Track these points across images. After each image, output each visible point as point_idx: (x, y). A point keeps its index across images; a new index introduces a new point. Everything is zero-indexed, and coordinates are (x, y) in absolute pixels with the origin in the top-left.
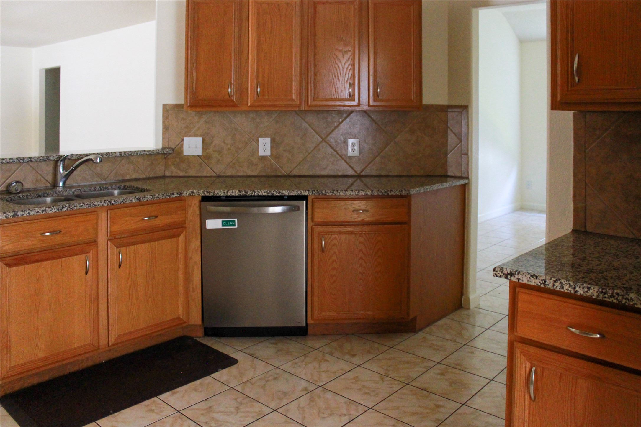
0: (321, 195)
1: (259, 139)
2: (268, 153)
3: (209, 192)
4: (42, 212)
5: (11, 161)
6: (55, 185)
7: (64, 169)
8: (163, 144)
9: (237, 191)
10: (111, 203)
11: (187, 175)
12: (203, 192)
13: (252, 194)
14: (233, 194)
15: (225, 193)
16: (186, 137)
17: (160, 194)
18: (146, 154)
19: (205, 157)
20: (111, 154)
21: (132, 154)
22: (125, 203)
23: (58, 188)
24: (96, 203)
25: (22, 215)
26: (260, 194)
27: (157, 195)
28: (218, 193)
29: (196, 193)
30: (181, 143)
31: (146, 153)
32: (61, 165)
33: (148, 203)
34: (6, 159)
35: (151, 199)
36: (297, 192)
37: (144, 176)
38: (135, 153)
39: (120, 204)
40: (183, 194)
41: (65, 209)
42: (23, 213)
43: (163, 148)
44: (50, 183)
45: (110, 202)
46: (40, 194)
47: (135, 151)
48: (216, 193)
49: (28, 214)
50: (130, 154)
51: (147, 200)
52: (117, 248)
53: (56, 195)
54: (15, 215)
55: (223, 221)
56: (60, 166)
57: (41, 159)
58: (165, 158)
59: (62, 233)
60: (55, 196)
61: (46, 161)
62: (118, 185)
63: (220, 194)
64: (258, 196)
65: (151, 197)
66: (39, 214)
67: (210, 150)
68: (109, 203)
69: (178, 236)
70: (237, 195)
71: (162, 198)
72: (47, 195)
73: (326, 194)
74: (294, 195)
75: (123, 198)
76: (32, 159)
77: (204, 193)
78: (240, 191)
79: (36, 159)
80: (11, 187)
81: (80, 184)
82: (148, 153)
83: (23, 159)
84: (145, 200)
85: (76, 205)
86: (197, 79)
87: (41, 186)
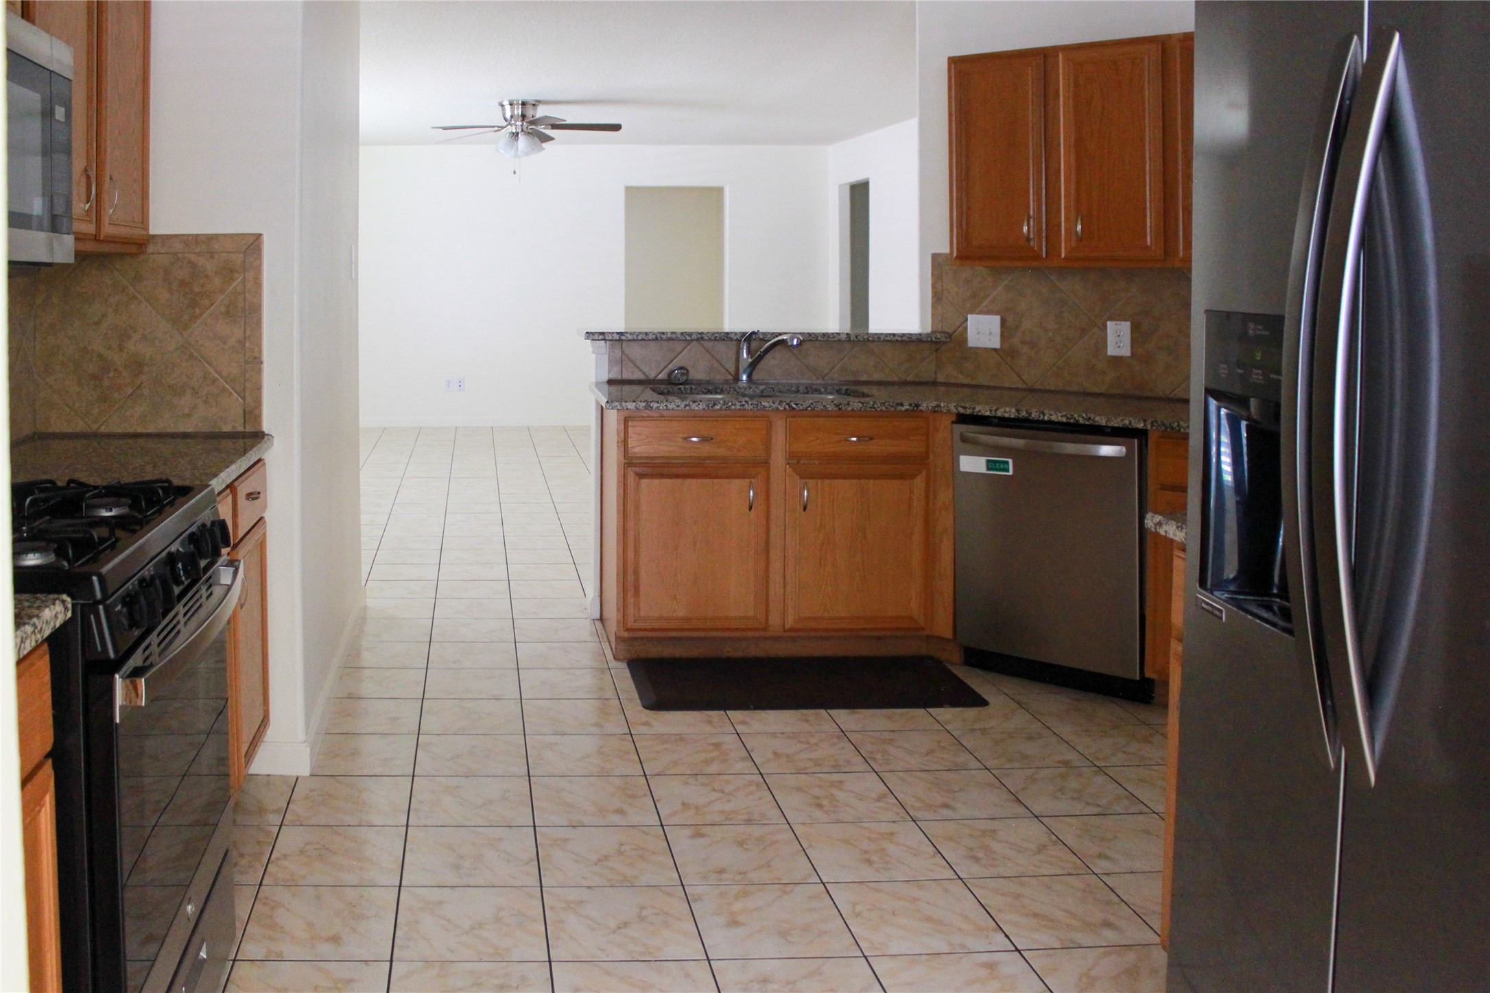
0: (1168, 430)
1: (1108, 323)
2: (1125, 351)
3: (965, 408)
4: (685, 407)
5: (674, 336)
6: (737, 378)
7: (749, 353)
8: (932, 326)
9: (1014, 410)
10: (789, 407)
11: (974, 382)
12: (955, 406)
13: (1040, 417)
14: (1007, 415)
15: (993, 412)
16: (971, 313)
17: (878, 402)
18: (897, 340)
19: (1006, 353)
20: (831, 336)
21: (871, 339)
22: (814, 409)
23: (740, 383)
24: (766, 404)
25: (657, 407)
26: (1054, 418)
27: (871, 403)
28: (980, 411)
29: (944, 407)
30: (964, 325)
31: (896, 338)
32: (745, 347)
33: (854, 414)
34: (666, 333)
35: (861, 408)
36: (1122, 420)
37: (896, 379)
38: (876, 337)
39: (806, 409)
40: (920, 408)
41: (718, 407)
42: (659, 405)
43: (933, 332)
44: (732, 375)
45: (788, 404)
46: (710, 388)
47: (876, 334)
48: (977, 410)
49: (665, 408)
50: (865, 337)
51: (853, 409)
52: (802, 478)
53: (735, 393)
54: (648, 407)
55: (988, 461)
56: (743, 349)
57: (716, 337)
58: (937, 350)
59: (713, 441)
60: (733, 393)
61: (724, 340)
62: (837, 388)
63: (983, 412)
64: (1050, 422)
65: (861, 405)
66: (679, 408)
67: (1016, 341)
68: (787, 407)
69: (913, 477)
70: (1013, 416)
71: (881, 410)
72: (721, 390)
73: (1179, 430)
74: (1116, 425)
75: (810, 401)
76: (703, 336)
77: (957, 409)
78: (1018, 411)
79: (709, 335)
80: (674, 374)
81: (781, 381)
82: (899, 339)
83: (690, 334)
84: (849, 409)
85: (734, 403)
86: (969, 208)
87: (719, 377)
